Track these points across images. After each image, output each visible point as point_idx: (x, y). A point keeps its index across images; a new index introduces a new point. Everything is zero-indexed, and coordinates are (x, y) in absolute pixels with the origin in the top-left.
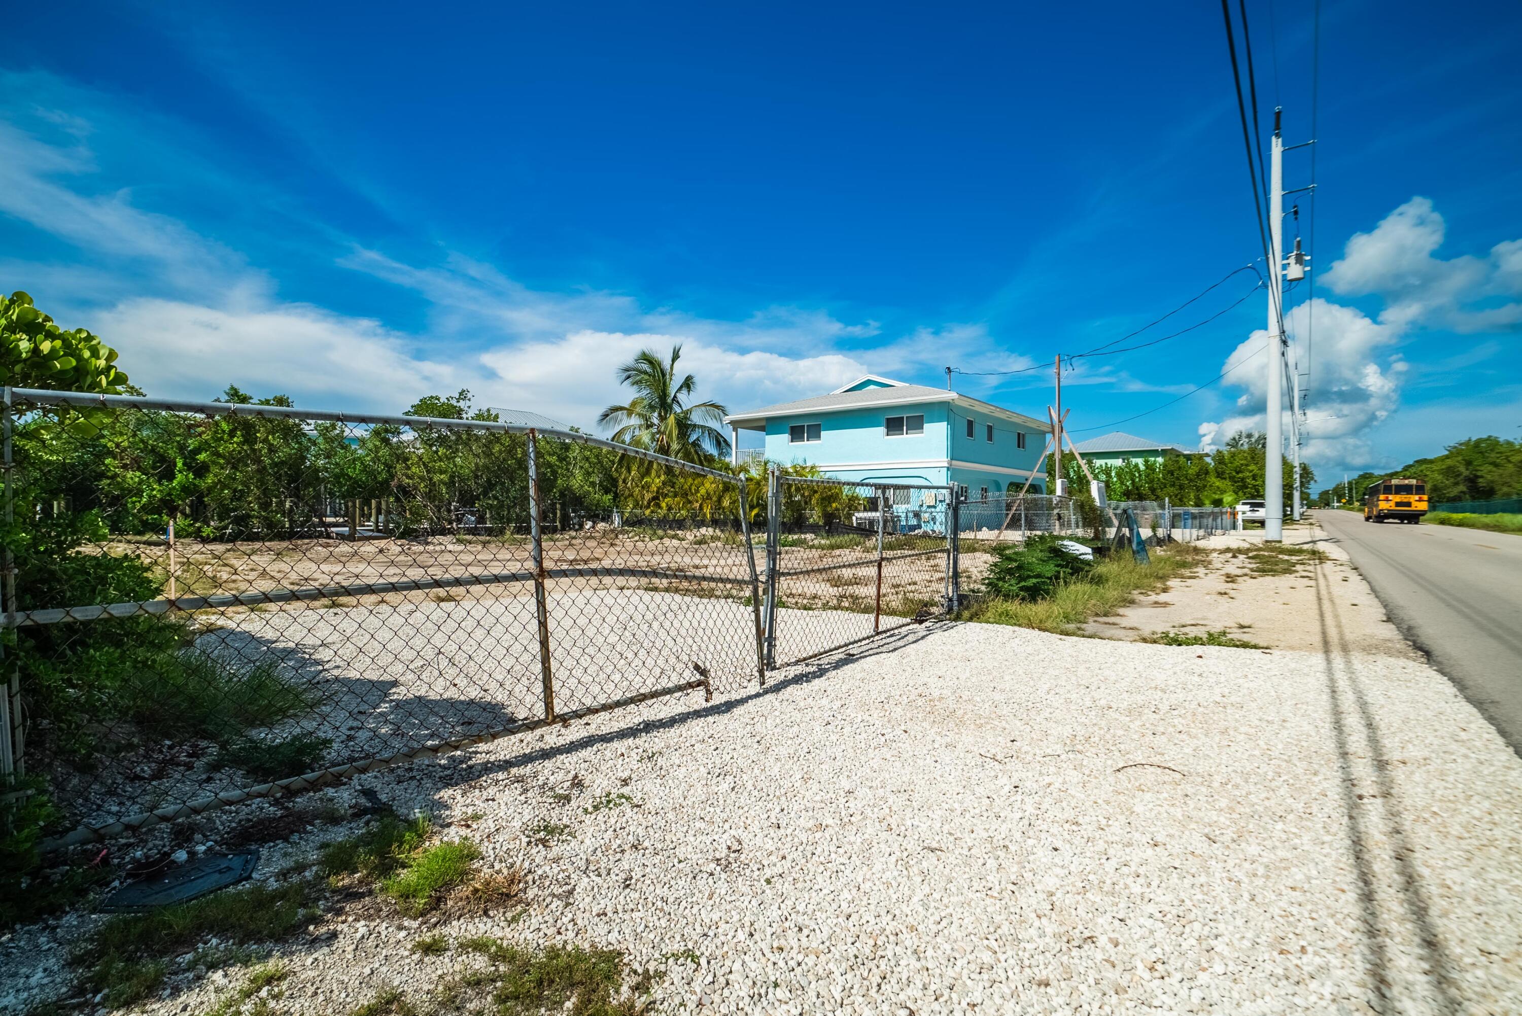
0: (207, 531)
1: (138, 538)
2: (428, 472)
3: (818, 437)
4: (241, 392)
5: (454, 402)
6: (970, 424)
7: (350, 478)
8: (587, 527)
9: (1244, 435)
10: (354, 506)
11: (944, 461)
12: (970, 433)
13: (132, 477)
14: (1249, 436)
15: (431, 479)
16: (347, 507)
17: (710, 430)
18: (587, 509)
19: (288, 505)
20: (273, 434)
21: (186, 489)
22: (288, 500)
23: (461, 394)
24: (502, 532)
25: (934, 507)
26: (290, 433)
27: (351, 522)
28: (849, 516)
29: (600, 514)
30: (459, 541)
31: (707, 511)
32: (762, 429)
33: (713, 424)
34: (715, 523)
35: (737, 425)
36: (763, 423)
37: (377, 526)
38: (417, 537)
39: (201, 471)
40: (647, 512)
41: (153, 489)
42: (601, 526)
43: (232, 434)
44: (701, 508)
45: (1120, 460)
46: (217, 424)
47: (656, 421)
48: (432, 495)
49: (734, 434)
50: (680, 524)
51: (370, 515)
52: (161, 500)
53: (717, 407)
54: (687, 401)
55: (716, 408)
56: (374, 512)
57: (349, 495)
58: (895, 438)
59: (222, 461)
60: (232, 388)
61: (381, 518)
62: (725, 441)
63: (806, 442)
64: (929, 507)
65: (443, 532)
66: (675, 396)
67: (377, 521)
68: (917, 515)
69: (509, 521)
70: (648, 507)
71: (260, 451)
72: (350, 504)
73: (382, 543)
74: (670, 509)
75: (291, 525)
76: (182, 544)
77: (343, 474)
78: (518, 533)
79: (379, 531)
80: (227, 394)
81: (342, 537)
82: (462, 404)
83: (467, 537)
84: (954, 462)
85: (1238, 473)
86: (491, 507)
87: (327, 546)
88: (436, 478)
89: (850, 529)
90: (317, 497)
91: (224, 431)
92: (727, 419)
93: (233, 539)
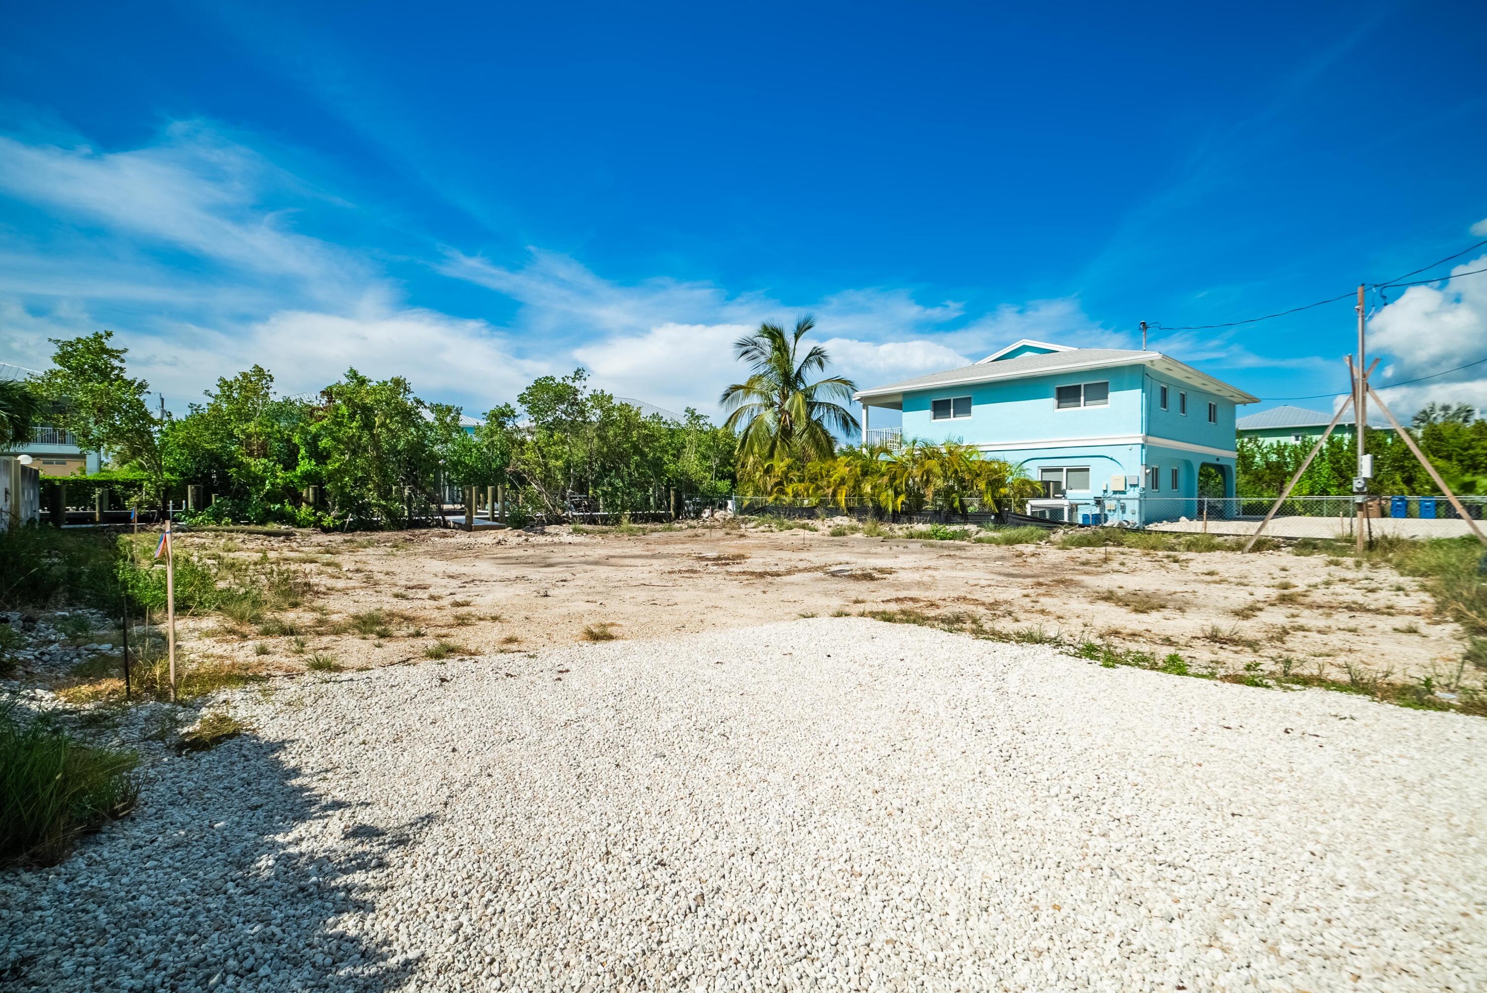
0: (328, 521)
1: (260, 528)
2: (544, 457)
3: (968, 412)
4: (360, 374)
5: (569, 382)
6: (1164, 391)
7: (467, 466)
8: (705, 515)
9: (1438, 407)
10: (471, 494)
11: (1138, 436)
12: (1164, 404)
13: (257, 465)
14: (1446, 408)
15: (546, 465)
16: (464, 494)
17: (836, 408)
18: (703, 495)
19: (407, 492)
20: (391, 418)
21: (308, 477)
22: (407, 487)
23: (576, 373)
24: (617, 521)
25: (1124, 492)
26: (408, 416)
27: (468, 511)
28: (1022, 505)
29: (716, 501)
30: (576, 531)
31: (841, 498)
32: (898, 406)
33: (840, 401)
34: (850, 511)
35: (867, 401)
36: (899, 399)
37: (493, 514)
38: (532, 526)
39: (321, 457)
40: (770, 499)
41: (277, 477)
42: (719, 514)
43: (352, 417)
44: (834, 494)
45: (1293, 438)
46: (337, 408)
47: (777, 400)
48: (547, 480)
49: (864, 411)
50: (810, 513)
51: (486, 502)
52: (283, 488)
53: (846, 382)
54: (813, 376)
55: (846, 384)
56: (489, 500)
57: (466, 482)
58: (1069, 411)
59: (342, 447)
60: (351, 370)
61: (498, 506)
62: (853, 420)
63: (952, 419)
64: (1115, 492)
65: (560, 521)
66: (799, 372)
67: (493, 509)
68: (1099, 502)
69: (624, 508)
70: (770, 494)
71: (379, 436)
72: (467, 492)
73: (500, 534)
74: (796, 495)
75: (409, 514)
76: (302, 534)
77: (460, 462)
78: (635, 521)
79: (495, 519)
80: (347, 376)
81: (459, 526)
82: (577, 385)
83: (583, 526)
84: (1150, 439)
85: (1466, 449)
86: (605, 493)
87: (445, 536)
88: (552, 463)
89: (1023, 520)
90: (436, 484)
91: (343, 415)
92: (856, 396)
93: (352, 528)
